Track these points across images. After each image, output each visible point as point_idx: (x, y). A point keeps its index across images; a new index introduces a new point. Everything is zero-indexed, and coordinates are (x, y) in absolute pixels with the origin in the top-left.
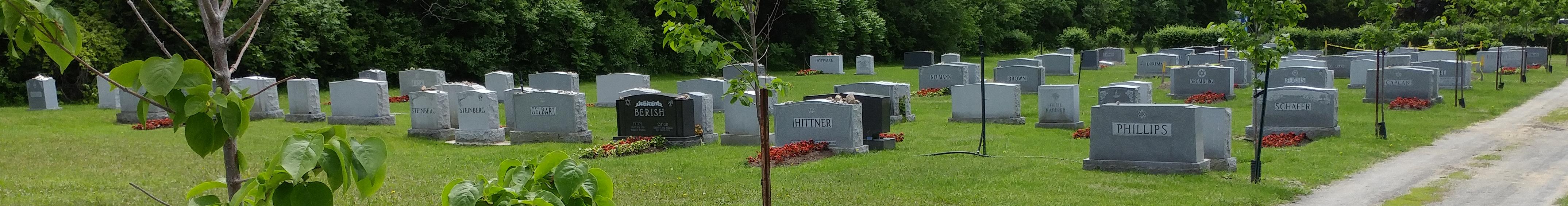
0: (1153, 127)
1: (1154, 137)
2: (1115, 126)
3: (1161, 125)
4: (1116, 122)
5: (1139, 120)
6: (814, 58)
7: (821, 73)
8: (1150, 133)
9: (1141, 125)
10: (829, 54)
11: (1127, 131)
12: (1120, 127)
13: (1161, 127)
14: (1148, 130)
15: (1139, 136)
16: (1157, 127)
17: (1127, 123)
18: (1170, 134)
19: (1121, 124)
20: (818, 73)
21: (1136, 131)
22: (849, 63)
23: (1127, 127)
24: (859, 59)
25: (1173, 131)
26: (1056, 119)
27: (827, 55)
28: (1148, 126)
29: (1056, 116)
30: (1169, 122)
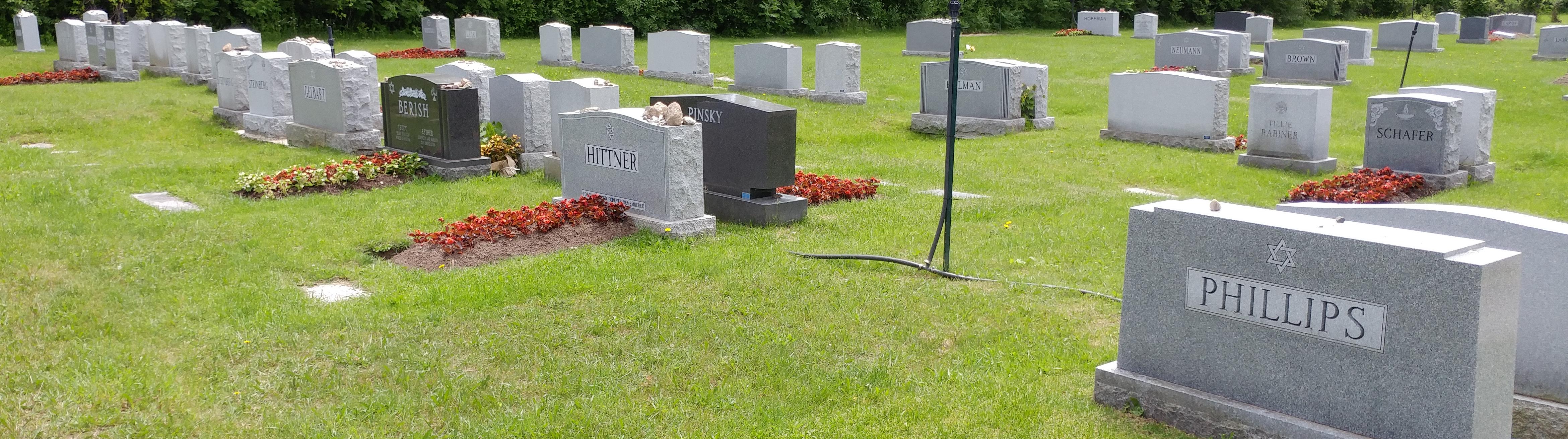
0: (1318, 308)
1: (1316, 341)
2: (1194, 281)
3: (1344, 305)
4: (1199, 268)
5: (1269, 275)
6: (1083, 14)
7: (1090, 34)
8: (1304, 324)
9: (1277, 295)
10: (1102, 10)
11: (1231, 303)
12: (1210, 287)
13: (1343, 311)
14: (1298, 314)
15: (1267, 328)
16: (1331, 311)
17: (1233, 276)
18: (1374, 340)
19: (1215, 278)
20: (1085, 34)
21: (1258, 311)
22: (1126, 21)
23: (1232, 289)
24: (1138, 17)
25: (1389, 335)
26: (1277, 149)
27: (1100, 12)
28: (1299, 299)
29: (1278, 144)
30: (1376, 297)
